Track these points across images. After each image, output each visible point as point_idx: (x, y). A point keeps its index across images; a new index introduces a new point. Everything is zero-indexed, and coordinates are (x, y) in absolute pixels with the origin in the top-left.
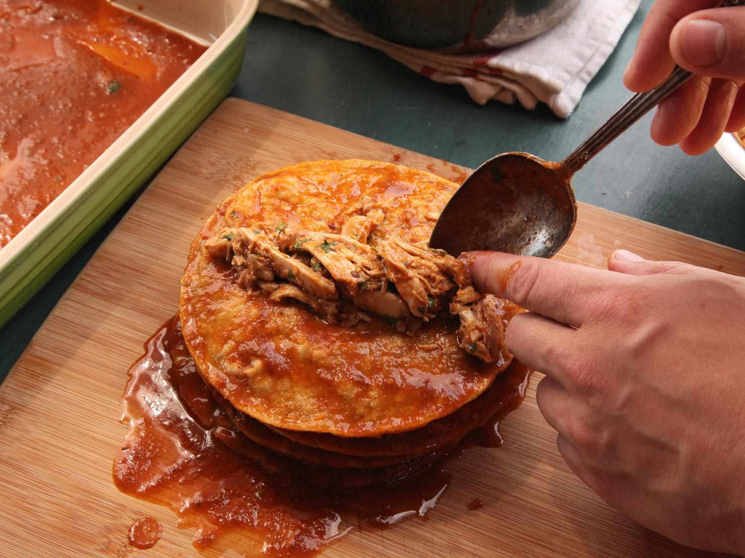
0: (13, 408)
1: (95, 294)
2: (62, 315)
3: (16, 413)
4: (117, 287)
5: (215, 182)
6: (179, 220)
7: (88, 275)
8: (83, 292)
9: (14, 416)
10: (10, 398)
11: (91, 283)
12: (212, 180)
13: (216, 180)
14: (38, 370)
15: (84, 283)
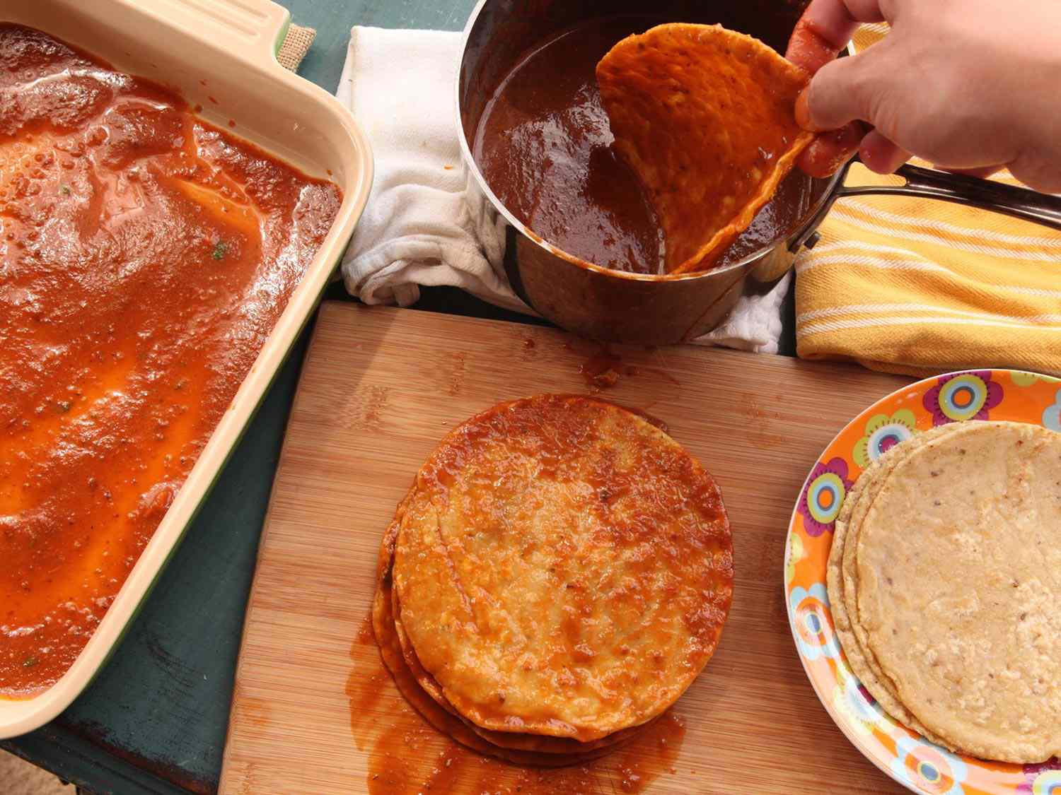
0: (252, 764)
1: (278, 608)
2: (256, 643)
3: (257, 768)
4: (298, 593)
5: (350, 428)
6: (329, 489)
7: (263, 586)
8: (267, 608)
9: (255, 772)
10: (244, 752)
11: (270, 595)
12: (345, 427)
13: (350, 425)
14: (258, 714)
15: (263, 597)
